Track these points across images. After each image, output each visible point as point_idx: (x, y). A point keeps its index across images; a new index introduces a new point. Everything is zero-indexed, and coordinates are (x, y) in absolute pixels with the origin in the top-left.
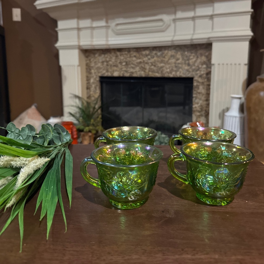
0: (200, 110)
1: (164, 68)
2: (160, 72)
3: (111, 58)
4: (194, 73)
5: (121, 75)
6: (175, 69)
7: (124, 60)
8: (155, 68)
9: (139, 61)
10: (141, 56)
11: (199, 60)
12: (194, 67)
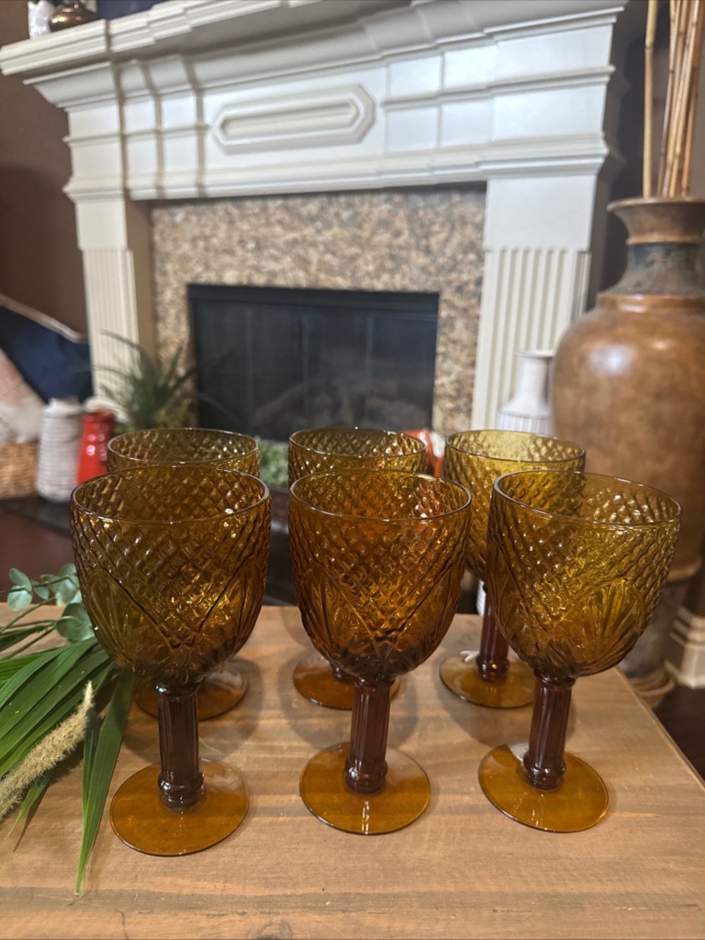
0: (453, 393)
1: (360, 262)
2: (348, 273)
3: (216, 227)
4: (441, 279)
5: (245, 281)
6: (389, 264)
7: (253, 233)
8: (335, 262)
9: (291, 236)
10: (296, 223)
11: (457, 239)
12: (441, 260)
